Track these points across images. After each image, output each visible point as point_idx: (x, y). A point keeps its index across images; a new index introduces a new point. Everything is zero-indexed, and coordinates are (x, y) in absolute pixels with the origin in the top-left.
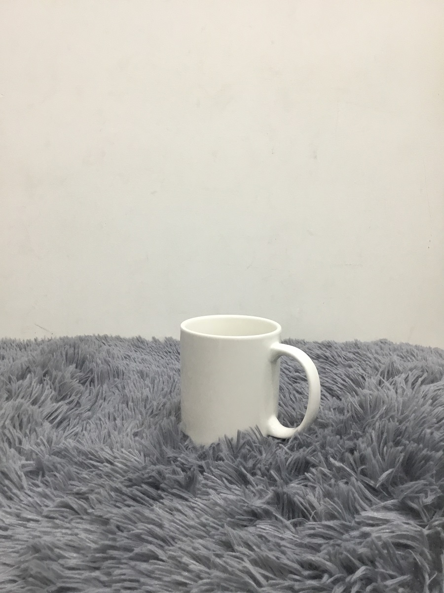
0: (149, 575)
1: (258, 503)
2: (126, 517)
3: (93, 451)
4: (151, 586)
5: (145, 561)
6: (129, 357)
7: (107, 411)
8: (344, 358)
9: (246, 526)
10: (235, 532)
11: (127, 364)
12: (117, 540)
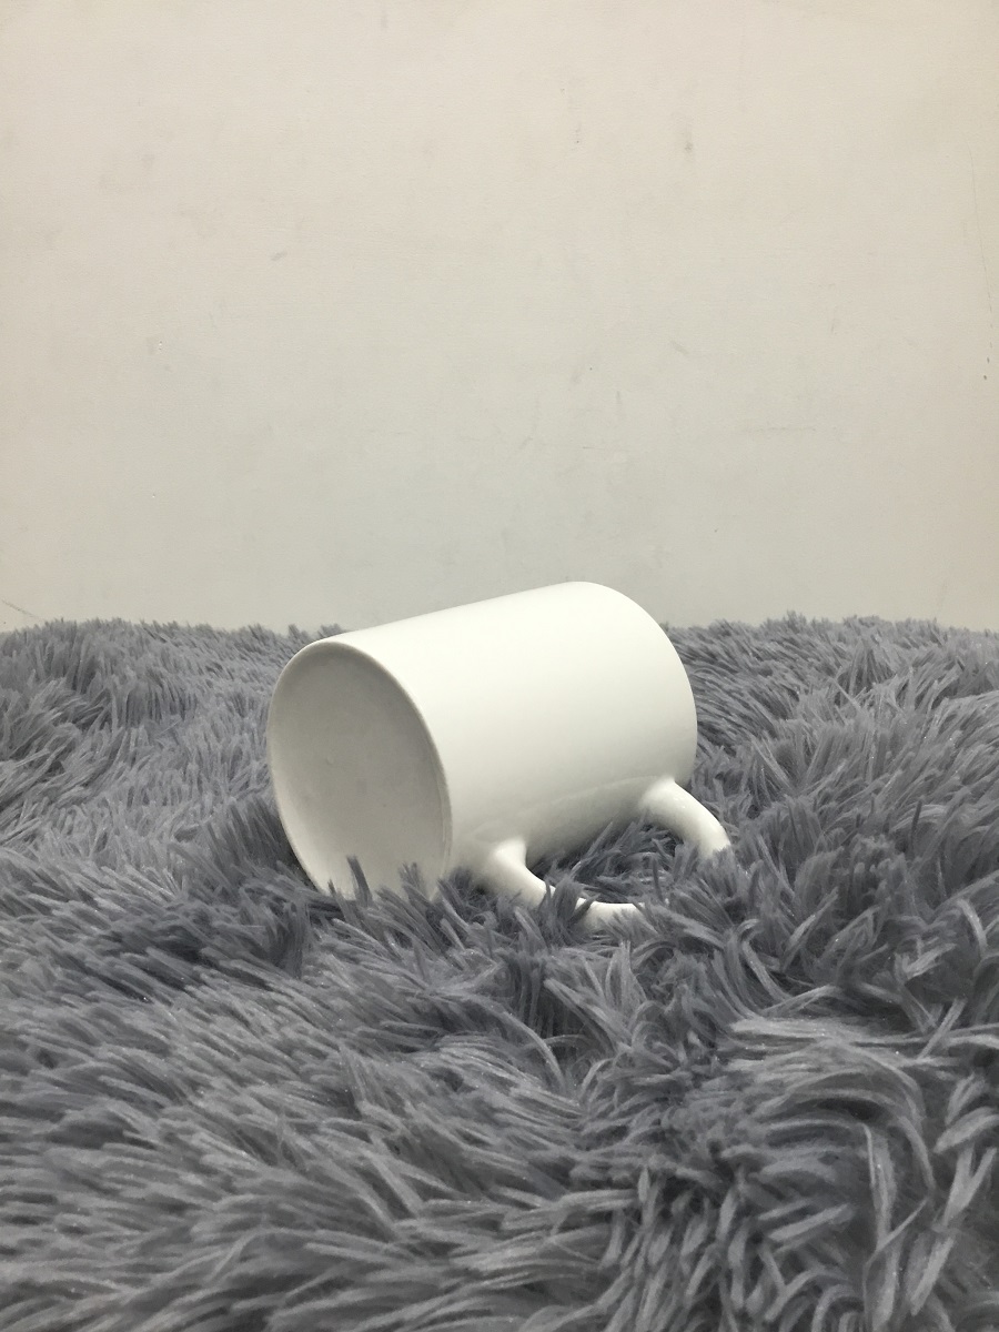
0: (91, 1183)
1: (458, 990)
2: (70, 1028)
3: (49, 874)
6: (219, 667)
8: (755, 654)
9: (412, 1050)
11: (209, 683)
12: (24, 1087)
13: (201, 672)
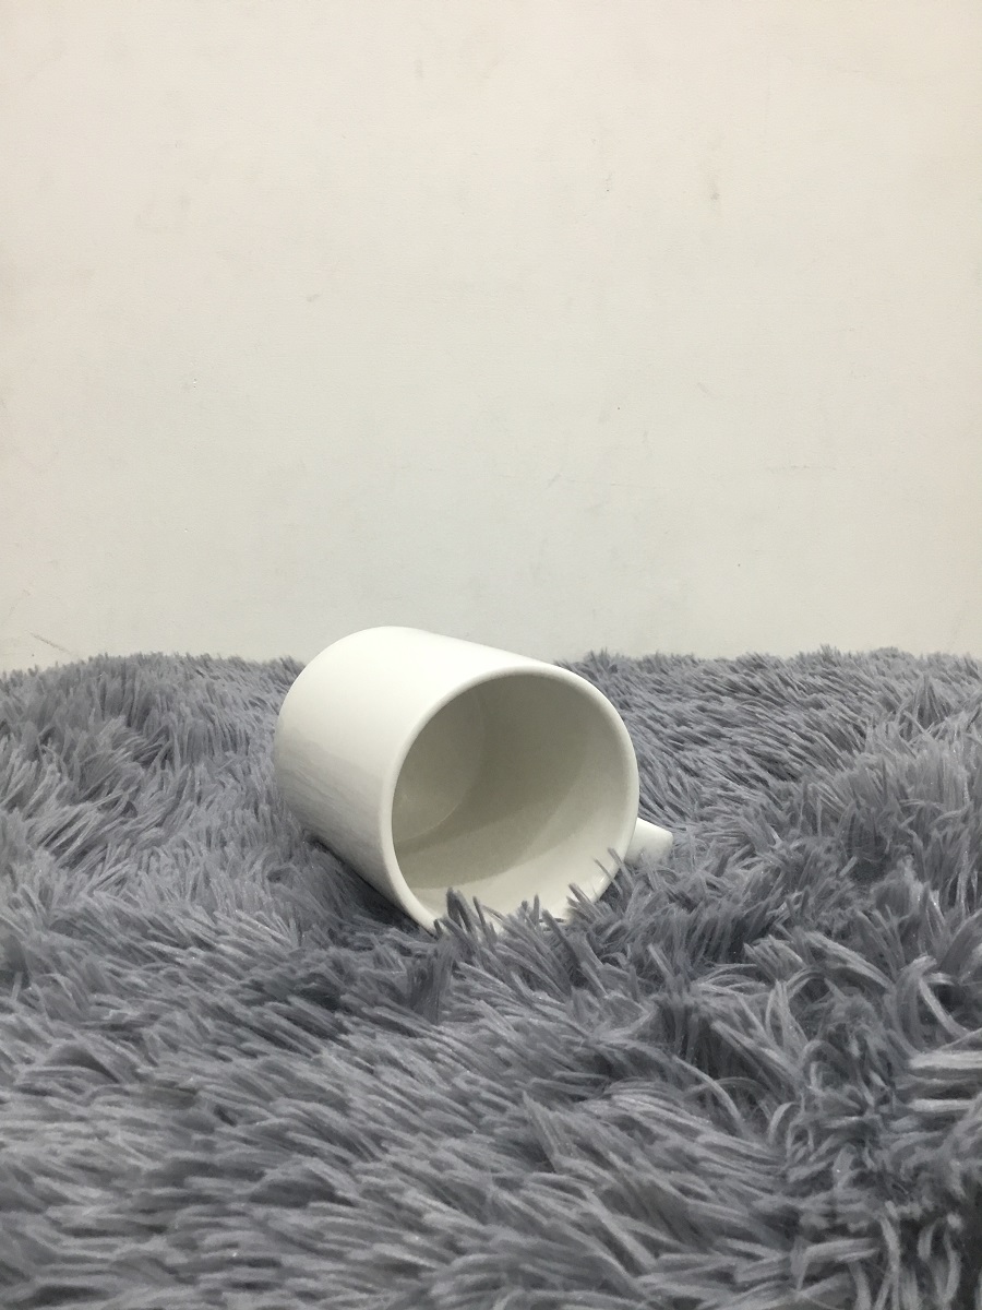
0: (306, 1244)
1: (615, 1038)
2: (241, 1082)
3: (160, 919)
4: (312, 1276)
5: (297, 1205)
6: (264, 702)
7: (203, 825)
8: (800, 688)
9: (582, 1099)
10: (551, 1115)
11: (257, 719)
12: (217, 1146)
13: (246, 708)
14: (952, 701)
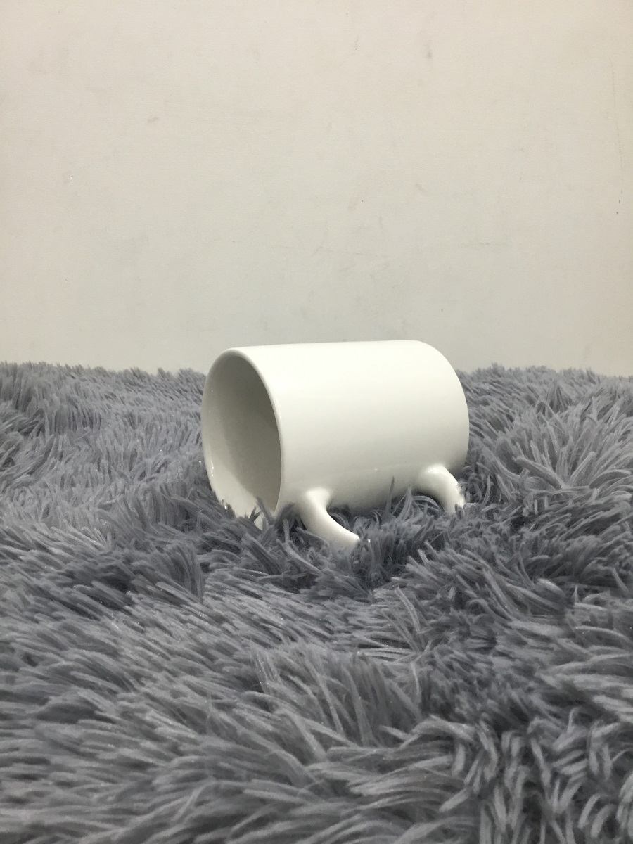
0: (73, 749)
2: (45, 638)
3: (14, 531)
4: (72, 771)
5: (70, 722)
6: (115, 396)
7: (60, 473)
8: (475, 392)
11: (109, 407)
12: (17, 680)
13: (102, 399)
14: (573, 397)
